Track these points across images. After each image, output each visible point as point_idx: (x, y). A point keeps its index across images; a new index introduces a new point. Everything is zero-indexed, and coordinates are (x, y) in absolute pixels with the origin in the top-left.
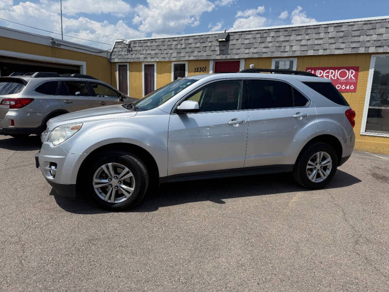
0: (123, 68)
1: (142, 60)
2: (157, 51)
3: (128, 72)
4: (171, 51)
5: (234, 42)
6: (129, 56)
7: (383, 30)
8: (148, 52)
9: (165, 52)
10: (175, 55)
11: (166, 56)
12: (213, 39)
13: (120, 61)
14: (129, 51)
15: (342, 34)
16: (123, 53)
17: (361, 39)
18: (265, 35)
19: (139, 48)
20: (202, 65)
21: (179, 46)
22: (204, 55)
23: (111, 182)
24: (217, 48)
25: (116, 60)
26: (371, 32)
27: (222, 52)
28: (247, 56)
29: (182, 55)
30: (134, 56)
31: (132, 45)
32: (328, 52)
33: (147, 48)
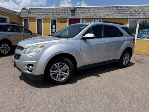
0: (26, 20)
1: (36, 17)
2: (43, 13)
3: (29, 22)
4: (49, 14)
5: (77, 11)
6: (29, 15)
7: (132, 10)
8: (39, 13)
9: (47, 14)
10: (51, 15)
11: (47, 15)
12: (68, 10)
13: (25, 17)
14: (29, 13)
15: (118, 11)
16: (26, 14)
17: (125, 13)
18: (90, 9)
19: (34, 12)
20: (64, 20)
21: (53, 12)
22: (65, 16)
23: (58, 72)
24: (70, 13)
25: (23, 17)
26: (128, 10)
27: (72, 15)
28: (83, 17)
29: (55, 15)
30: (31, 15)
31: (30, 10)
32: (113, 17)
33: (38, 12)
